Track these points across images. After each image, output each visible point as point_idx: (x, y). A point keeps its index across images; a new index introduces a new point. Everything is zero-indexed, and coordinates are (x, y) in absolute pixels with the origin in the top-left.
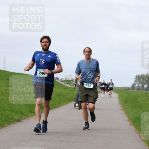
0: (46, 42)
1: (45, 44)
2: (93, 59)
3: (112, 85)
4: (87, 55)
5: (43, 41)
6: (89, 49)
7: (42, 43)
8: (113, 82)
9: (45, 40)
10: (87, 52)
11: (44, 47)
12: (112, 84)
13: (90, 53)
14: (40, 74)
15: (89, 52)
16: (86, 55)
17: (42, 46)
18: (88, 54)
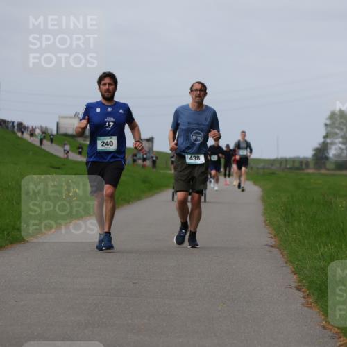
0: (110, 84)
1: (107, 87)
2: (206, 106)
3: (246, 148)
4: (196, 97)
5: (103, 82)
6: (200, 85)
7: (101, 87)
8: (247, 139)
9: (107, 80)
10: (197, 90)
11: (106, 94)
12: (245, 145)
13: (202, 93)
14: (102, 146)
15: (200, 90)
16: (194, 97)
17: (101, 92)
18: (199, 94)
